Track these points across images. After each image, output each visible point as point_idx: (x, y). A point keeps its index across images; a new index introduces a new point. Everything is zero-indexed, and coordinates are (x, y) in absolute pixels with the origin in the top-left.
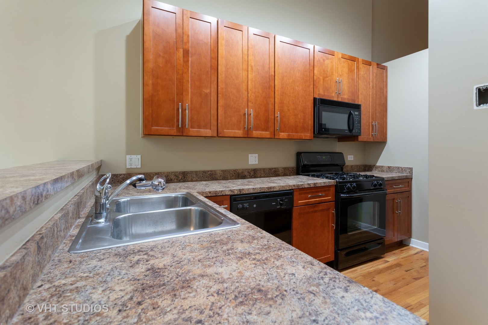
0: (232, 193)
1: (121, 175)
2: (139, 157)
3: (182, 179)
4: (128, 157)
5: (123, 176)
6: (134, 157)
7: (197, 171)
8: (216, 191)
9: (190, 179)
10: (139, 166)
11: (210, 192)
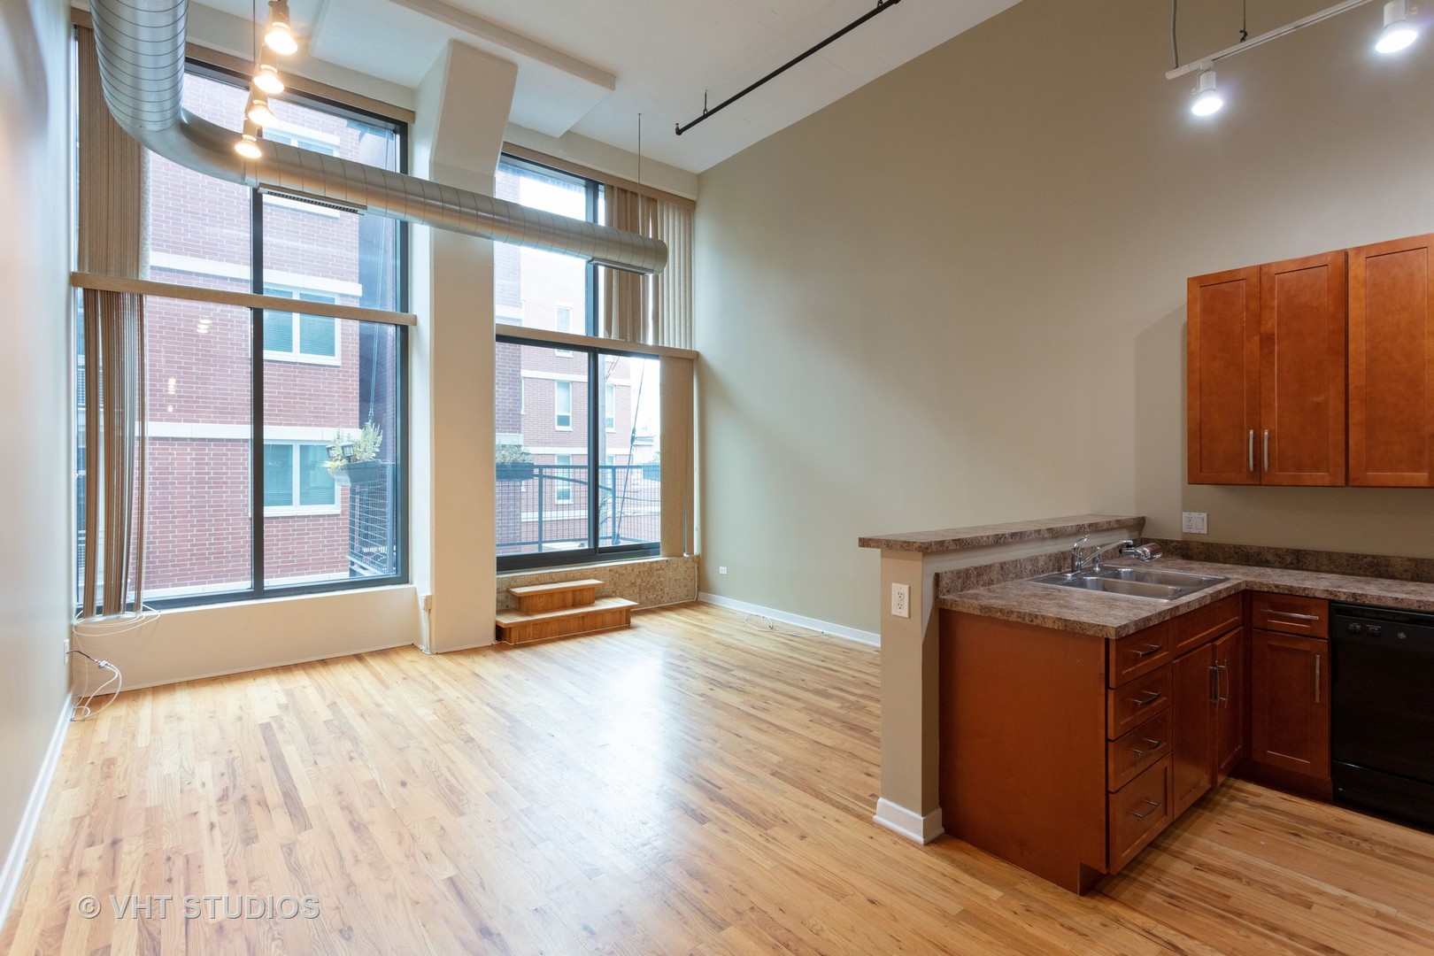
0: (1332, 597)
1: (1172, 541)
2: (1204, 515)
3: (1292, 563)
4: (1185, 515)
5: (1175, 544)
6: (1195, 515)
7: (1332, 553)
8: (1291, 587)
9: (1313, 567)
10: (1205, 531)
11: (1277, 586)
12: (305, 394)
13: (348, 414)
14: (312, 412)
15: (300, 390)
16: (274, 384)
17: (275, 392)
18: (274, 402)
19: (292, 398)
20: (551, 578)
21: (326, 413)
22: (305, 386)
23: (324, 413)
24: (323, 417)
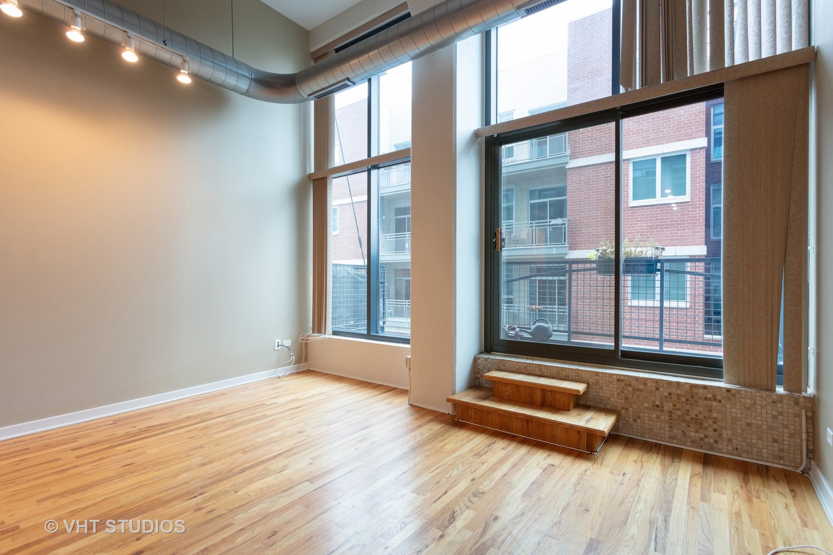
12: (664, 225)
13: (696, 235)
14: (669, 237)
15: (660, 222)
16: (643, 221)
17: (644, 226)
18: (644, 232)
19: (655, 229)
20: (540, 370)
21: (678, 236)
22: (663, 219)
23: (677, 236)
24: (676, 239)
